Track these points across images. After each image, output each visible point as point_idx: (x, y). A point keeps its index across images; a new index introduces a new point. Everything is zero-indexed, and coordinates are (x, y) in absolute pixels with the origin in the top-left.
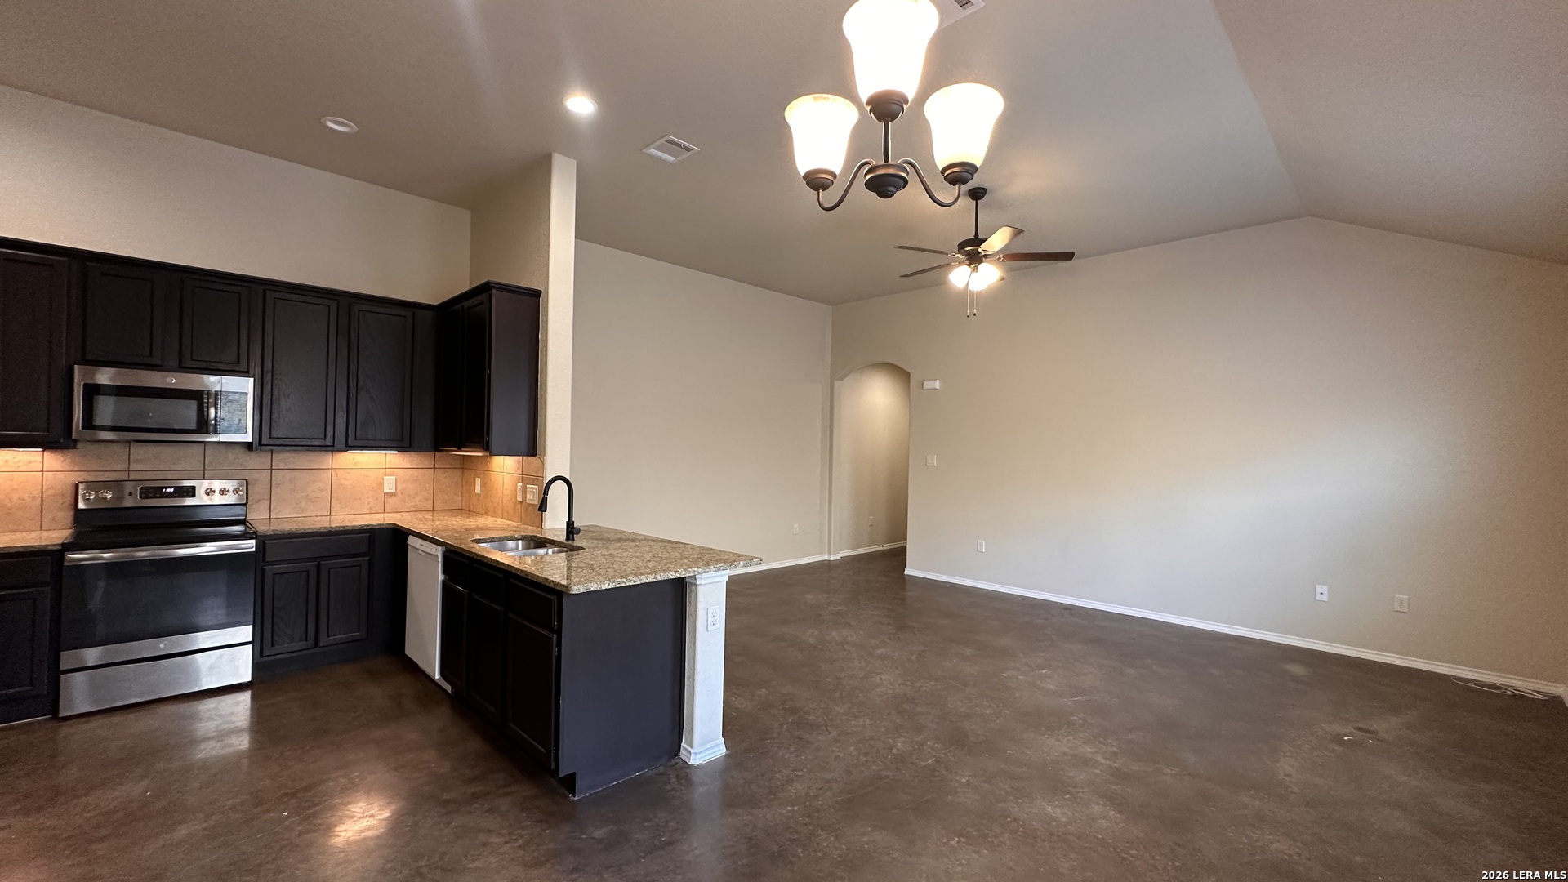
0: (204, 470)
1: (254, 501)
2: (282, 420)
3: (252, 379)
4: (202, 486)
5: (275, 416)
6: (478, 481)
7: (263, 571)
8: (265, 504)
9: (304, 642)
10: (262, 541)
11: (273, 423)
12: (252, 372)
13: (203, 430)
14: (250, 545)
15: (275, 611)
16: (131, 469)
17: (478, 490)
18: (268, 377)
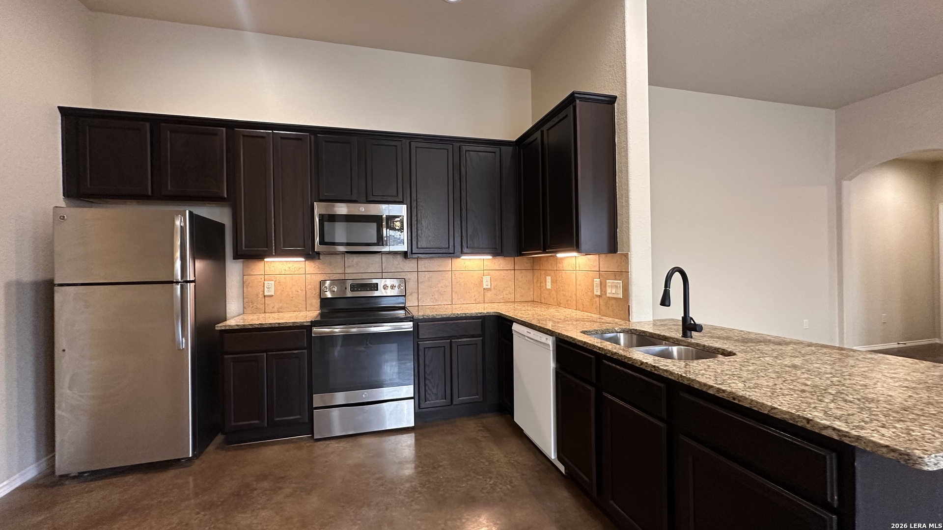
0: (382, 272)
1: (409, 294)
2: (423, 235)
3: (406, 206)
4: (381, 283)
5: (419, 232)
6: (549, 279)
7: (418, 345)
8: (415, 295)
9: (444, 400)
10: (417, 322)
11: (419, 237)
12: (405, 202)
13: (381, 243)
14: (410, 326)
15: (426, 375)
16: (346, 272)
17: (549, 286)
18: (414, 204)
